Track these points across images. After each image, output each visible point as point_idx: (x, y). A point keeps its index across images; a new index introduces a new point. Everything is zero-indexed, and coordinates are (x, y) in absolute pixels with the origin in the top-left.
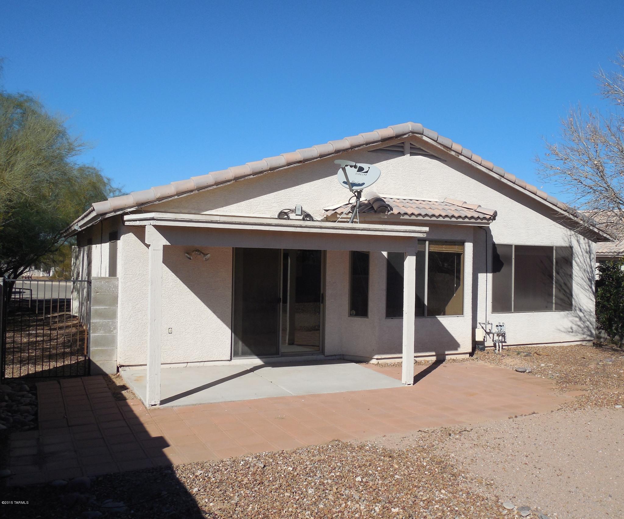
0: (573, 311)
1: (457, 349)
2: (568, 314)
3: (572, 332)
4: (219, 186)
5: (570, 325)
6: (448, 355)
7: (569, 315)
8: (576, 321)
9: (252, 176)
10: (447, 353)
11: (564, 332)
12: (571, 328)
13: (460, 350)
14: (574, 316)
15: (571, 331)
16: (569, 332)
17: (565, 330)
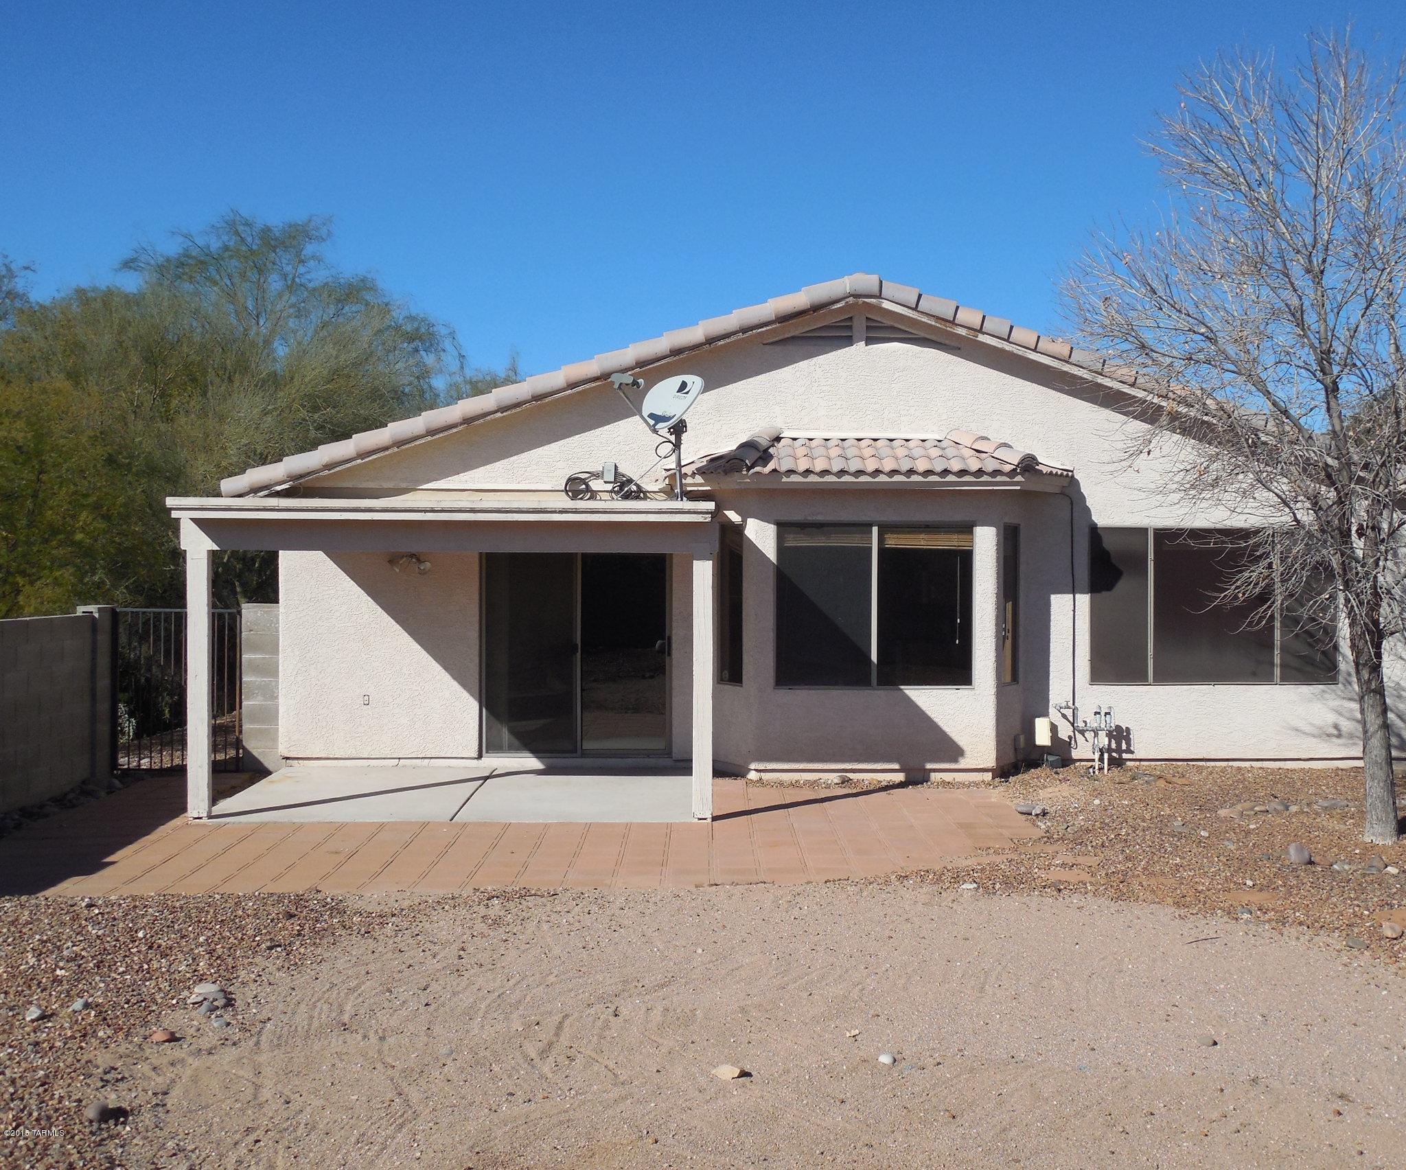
0: (1340, 685)
1: (956, 761)
2: (1324, 691)
3: (1339, 736)
4: (437, 436)
5: (1331, 718)
6: (935, 770)
7: (1327, 696)
8: (1352, 710)
9: (499, 415)
10: (929, 766)
11: (1314, 736)
12: (1336, 727)
13: (963, 763)
14: (1344, 698)
15: (1335, 732)
16: (1329, 735)
17: (1316, 732)
